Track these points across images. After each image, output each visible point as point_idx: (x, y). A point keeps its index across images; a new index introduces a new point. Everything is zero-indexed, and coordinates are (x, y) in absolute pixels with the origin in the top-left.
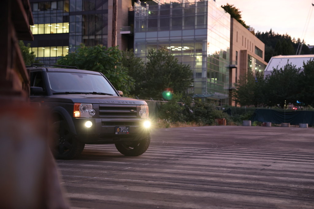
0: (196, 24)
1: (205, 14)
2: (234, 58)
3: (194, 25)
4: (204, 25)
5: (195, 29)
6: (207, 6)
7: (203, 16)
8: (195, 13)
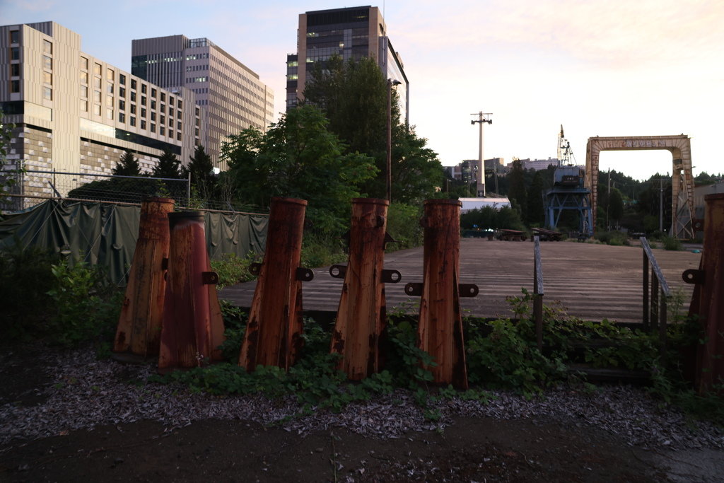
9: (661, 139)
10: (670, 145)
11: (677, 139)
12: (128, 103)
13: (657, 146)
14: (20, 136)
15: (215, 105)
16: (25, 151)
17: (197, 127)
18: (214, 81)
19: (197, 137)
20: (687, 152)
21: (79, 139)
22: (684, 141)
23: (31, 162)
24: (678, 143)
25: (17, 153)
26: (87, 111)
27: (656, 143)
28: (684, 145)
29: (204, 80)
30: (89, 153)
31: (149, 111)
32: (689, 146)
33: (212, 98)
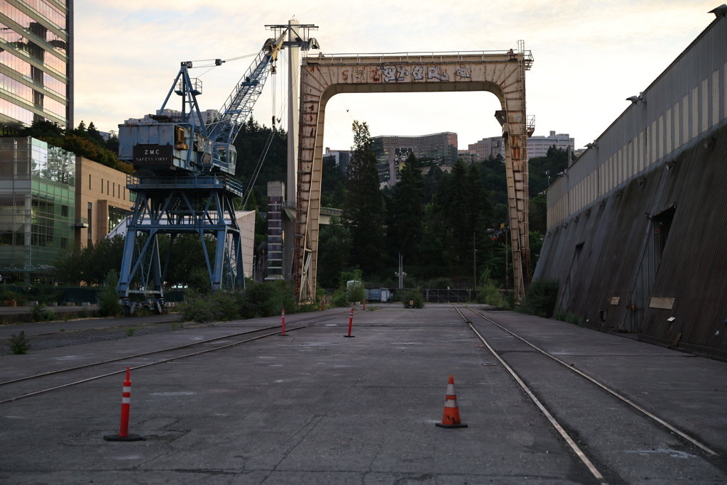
0: (16, 172)
1: (28, 160)
2: (84, 214)
3: (13, 175)
4: (27, 175)
5: (13, 180)
6: (31, 149)
7: (26, 163)
8: (13, 159)
9: (461, 63)
10: (481, 79)
11: (497, 62)
13: (452, 80)
20: (517, 95)
22: (511, 67)
24: (497, 73)
27: (450, 73)
28: (512, 79)
32: (521, 81)
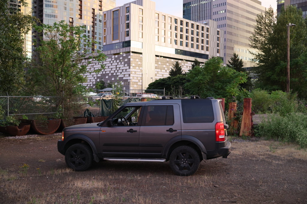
12: (179, 33)
14: (129, 57)
15: (230, 26)
16: (131, 64)
17: (218, 42)
18: (230, 12)
19: (218, 48)
21: (155, 56)
23: (133, 70)
25: (128, 66)
26: (158, 41)
29: (224, 11)
30: (159, 63)
31: (190, 36)
33: (228, 22)
